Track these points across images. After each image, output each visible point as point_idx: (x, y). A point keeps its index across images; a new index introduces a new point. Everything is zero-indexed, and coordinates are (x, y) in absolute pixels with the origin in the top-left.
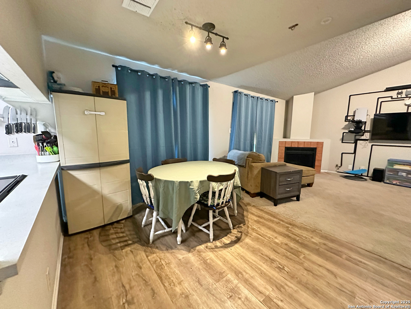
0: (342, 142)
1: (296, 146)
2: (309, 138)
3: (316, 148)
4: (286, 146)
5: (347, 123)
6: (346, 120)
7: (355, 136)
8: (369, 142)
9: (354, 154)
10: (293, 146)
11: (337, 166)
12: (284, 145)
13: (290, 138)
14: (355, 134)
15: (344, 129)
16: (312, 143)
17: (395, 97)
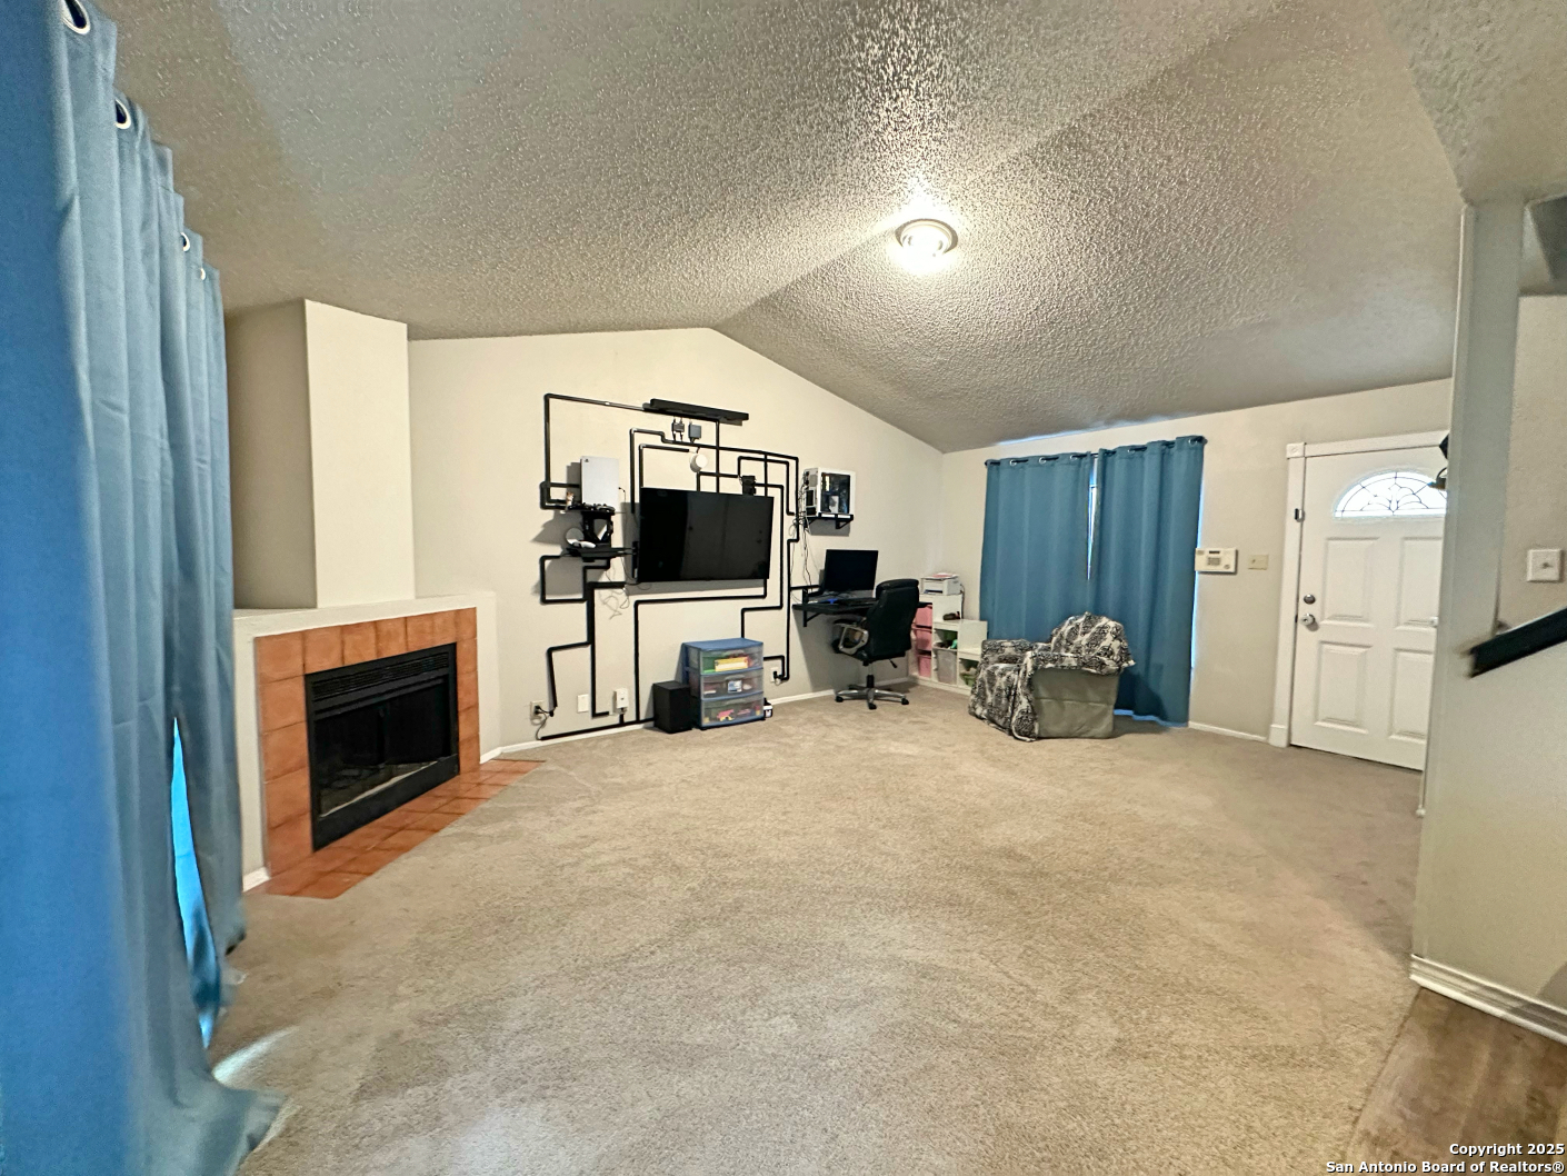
0: (544, 601)
1: (370, 656)
2: (410, 596)
3: (454, 646)
4: (310, 671)
5: (549, 515)
6: (546, 501)
7: (585, 569)
8: (628, 594)
9: (589, 648)
10: (352, 660)
11: (537, 710)
12: (293, 666)
13: (314, 606)
14: (582, 563)
15: (540, 539)
16: (437, 621)
17: (669, 437)
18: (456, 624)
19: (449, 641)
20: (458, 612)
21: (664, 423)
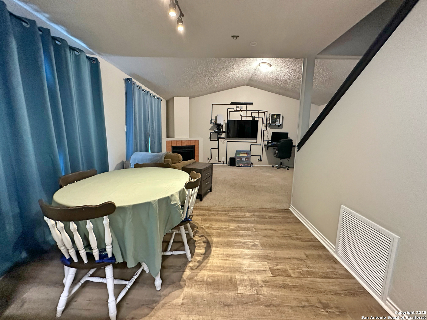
0: (210, 140)
1: (180, 145)
2: (188, 137)
3: (194, 146)
4: (172, 146)
5: (212, 125)
6: (211, 123)
7: (218, 135)
8: (226, 140)
9: (218, 149)
10: (178, 145)
11: (209, 159)
12: (171, 145)
13: (174, 138)
14: (217, 134)
15: (210, 129)
16: (192, 142)
17: (235, 109)
18: (195, 142)
19: (193, 145)
20: (195, 141)
21: (234, 107)
